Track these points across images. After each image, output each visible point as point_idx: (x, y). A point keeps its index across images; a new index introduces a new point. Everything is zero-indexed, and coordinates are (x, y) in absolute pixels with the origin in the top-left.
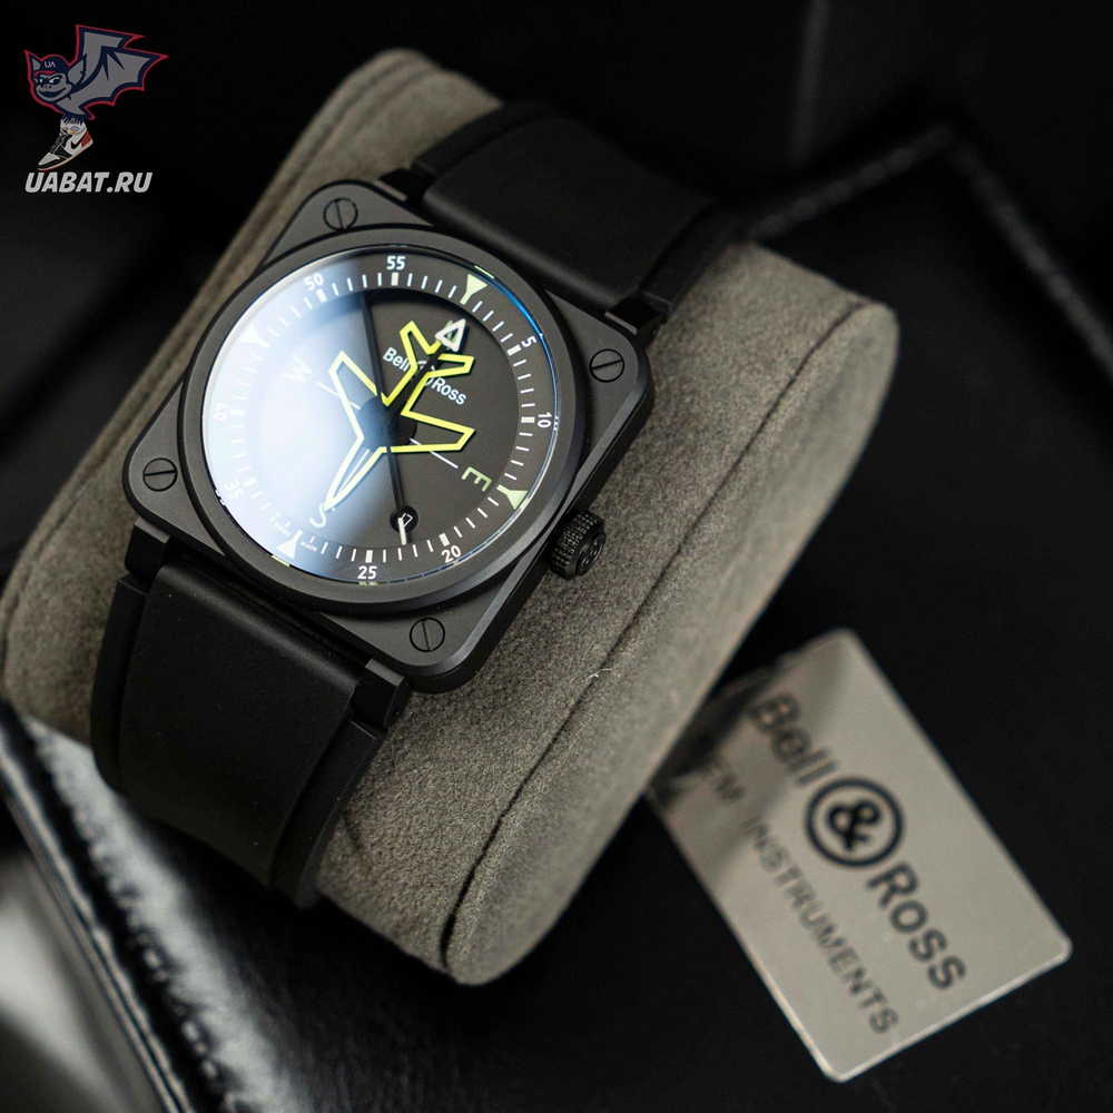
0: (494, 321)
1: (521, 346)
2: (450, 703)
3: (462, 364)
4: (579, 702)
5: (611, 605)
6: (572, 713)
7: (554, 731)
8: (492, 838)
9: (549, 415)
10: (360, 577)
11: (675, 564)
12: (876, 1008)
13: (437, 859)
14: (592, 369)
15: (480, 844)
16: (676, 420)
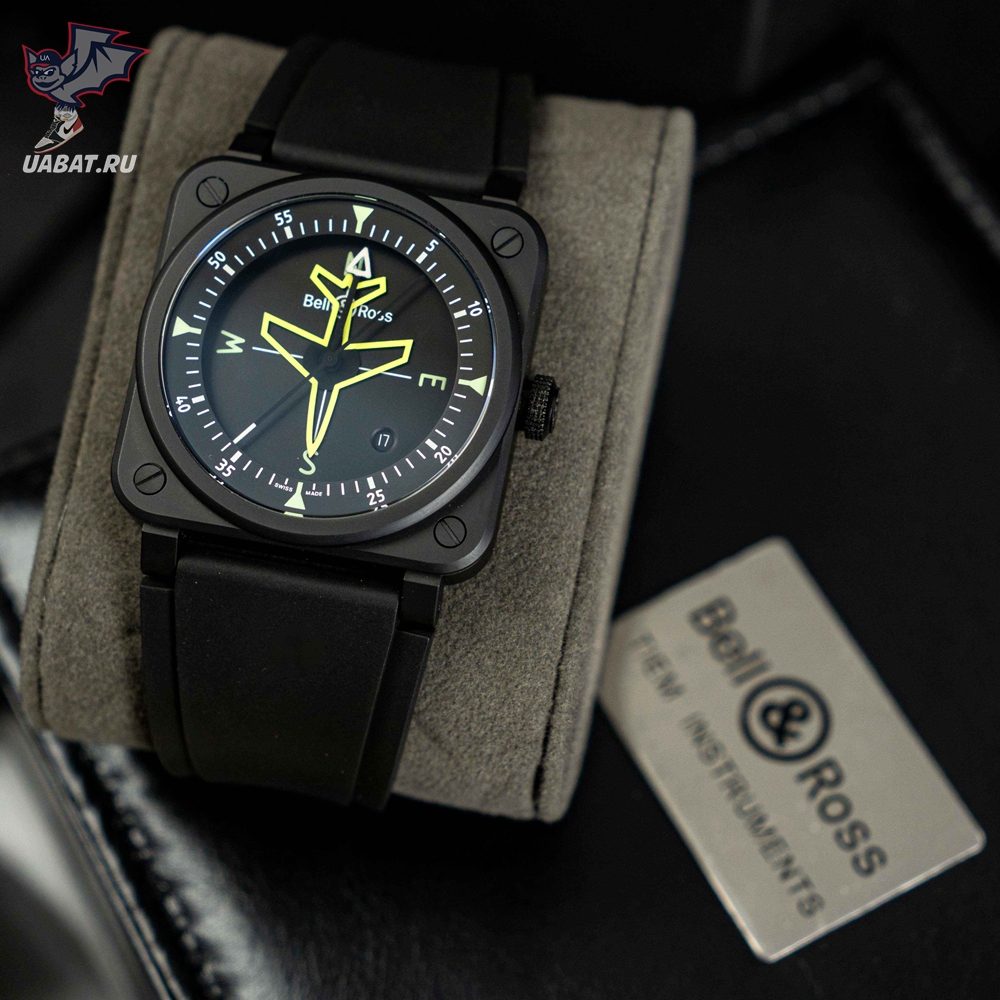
0: (393, 238)
1: (427, 252)
2: (478, 584)
3: (377, 287)
4: (584, 543)
5: (579, 450)
6: (582, 554)
7: (574, 575)
8: (556, 687)
9: (477, 303)
10: (372, 503)
11: (617, 395)
12: (804, 894)
13: (515, 723)
14: (495, 250)
15: (548, 696)
16: (569, 270)
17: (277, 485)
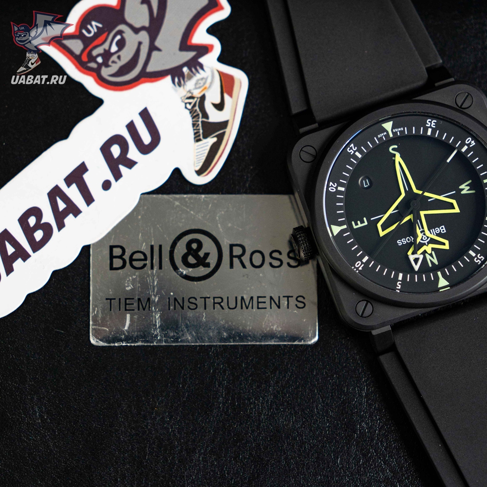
1: (400, 281)
9: (360, 269)
10: (352, 145)
14: (368, 302)
17: (402, 129)
